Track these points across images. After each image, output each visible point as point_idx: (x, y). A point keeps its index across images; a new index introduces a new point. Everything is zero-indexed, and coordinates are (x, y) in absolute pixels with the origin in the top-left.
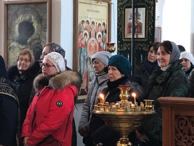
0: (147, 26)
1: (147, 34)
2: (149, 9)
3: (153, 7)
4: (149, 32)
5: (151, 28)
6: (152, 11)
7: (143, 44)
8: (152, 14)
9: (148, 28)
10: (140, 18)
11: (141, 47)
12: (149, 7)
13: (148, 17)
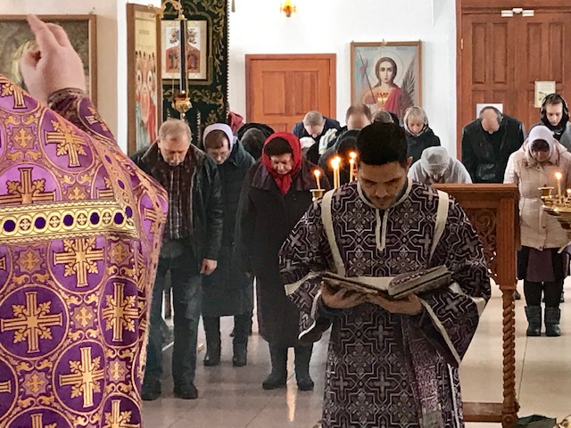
0: (210, 56)
1: (211, 71)
2: (214, 24)
3: (223, 20)
4: (215, 69)
5: (220, 61)
6: (221, 29)
7: (203, 91)
8: (222, 34)
9: (214, 60)
10: (196, 41)
11: (198, 96)
12: (215, 21)
13: (213, 40)
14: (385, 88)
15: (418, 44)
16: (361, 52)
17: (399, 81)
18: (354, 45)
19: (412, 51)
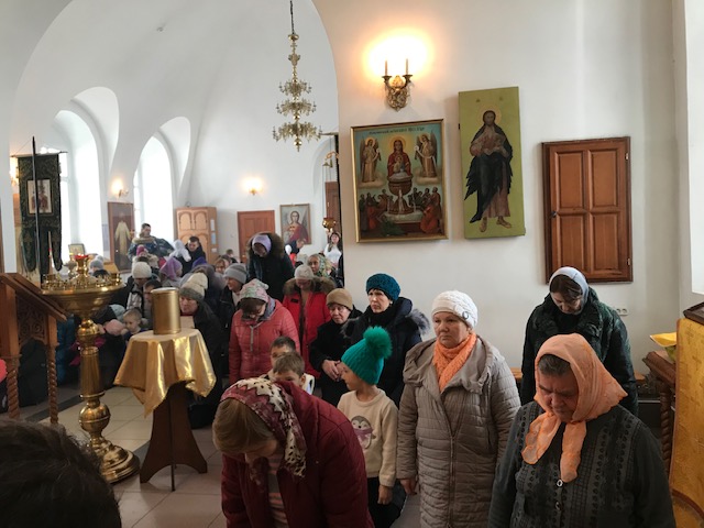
9: (54, 202)
12: (54, 179)
13: (53, 190)
14: (295, 224)
15: (308, 205)
16: (285, 209)
17: (300, 222)
18: (281, 206)
19: (305, 209)
